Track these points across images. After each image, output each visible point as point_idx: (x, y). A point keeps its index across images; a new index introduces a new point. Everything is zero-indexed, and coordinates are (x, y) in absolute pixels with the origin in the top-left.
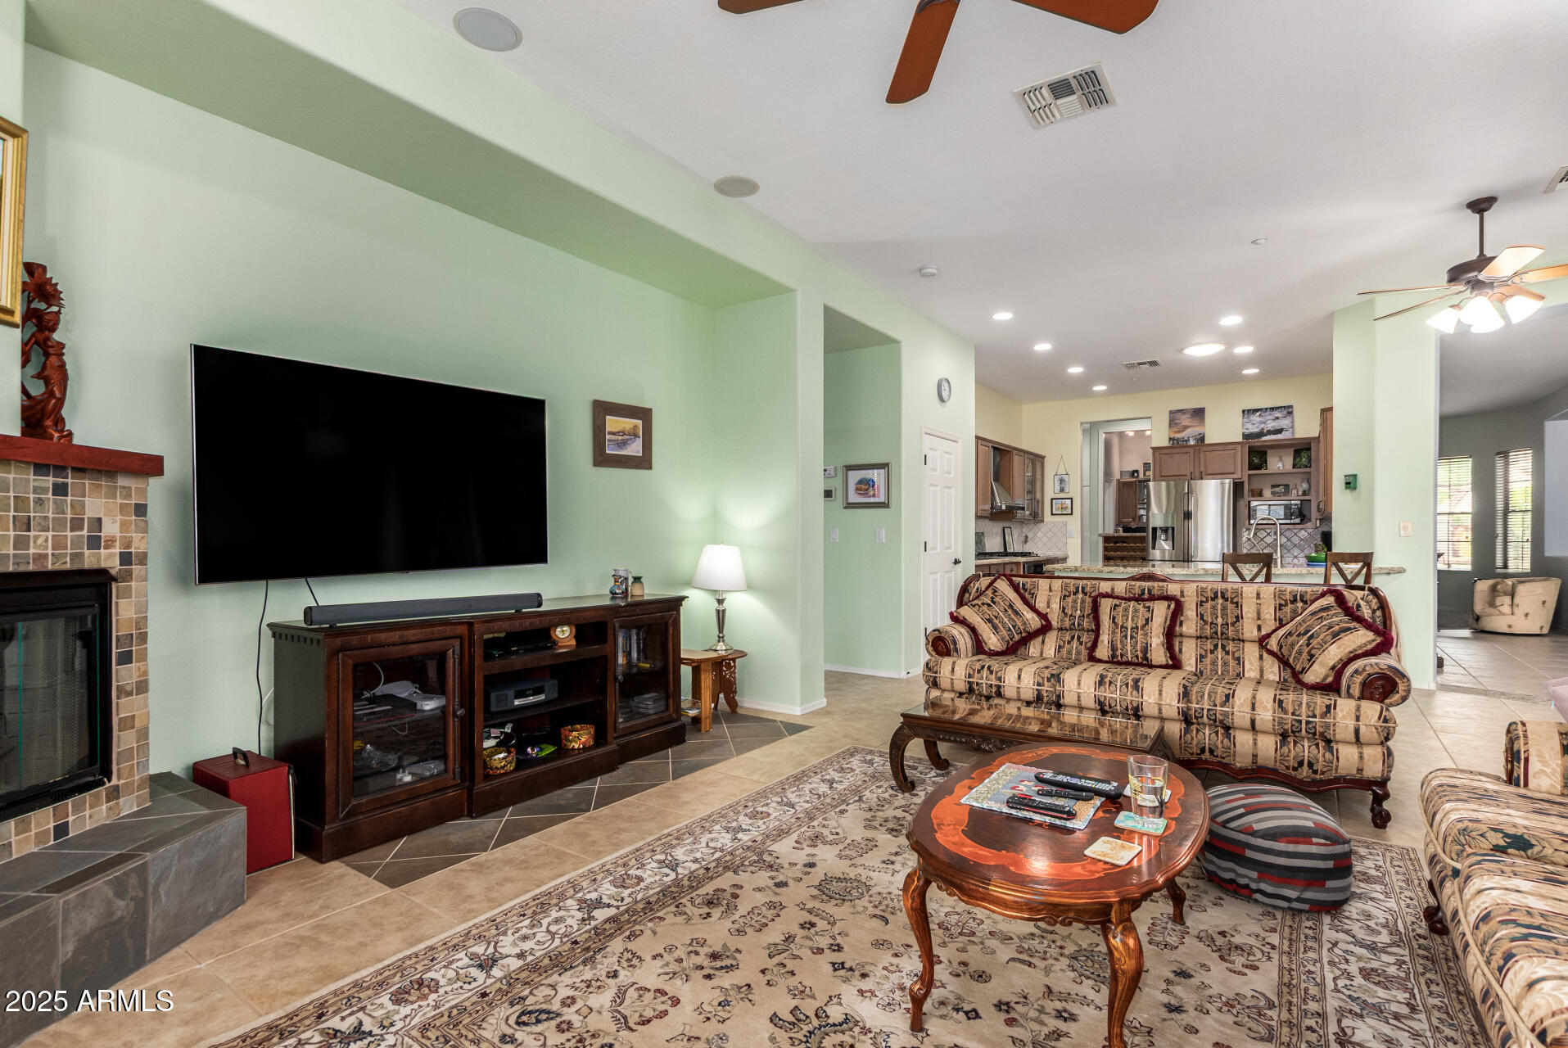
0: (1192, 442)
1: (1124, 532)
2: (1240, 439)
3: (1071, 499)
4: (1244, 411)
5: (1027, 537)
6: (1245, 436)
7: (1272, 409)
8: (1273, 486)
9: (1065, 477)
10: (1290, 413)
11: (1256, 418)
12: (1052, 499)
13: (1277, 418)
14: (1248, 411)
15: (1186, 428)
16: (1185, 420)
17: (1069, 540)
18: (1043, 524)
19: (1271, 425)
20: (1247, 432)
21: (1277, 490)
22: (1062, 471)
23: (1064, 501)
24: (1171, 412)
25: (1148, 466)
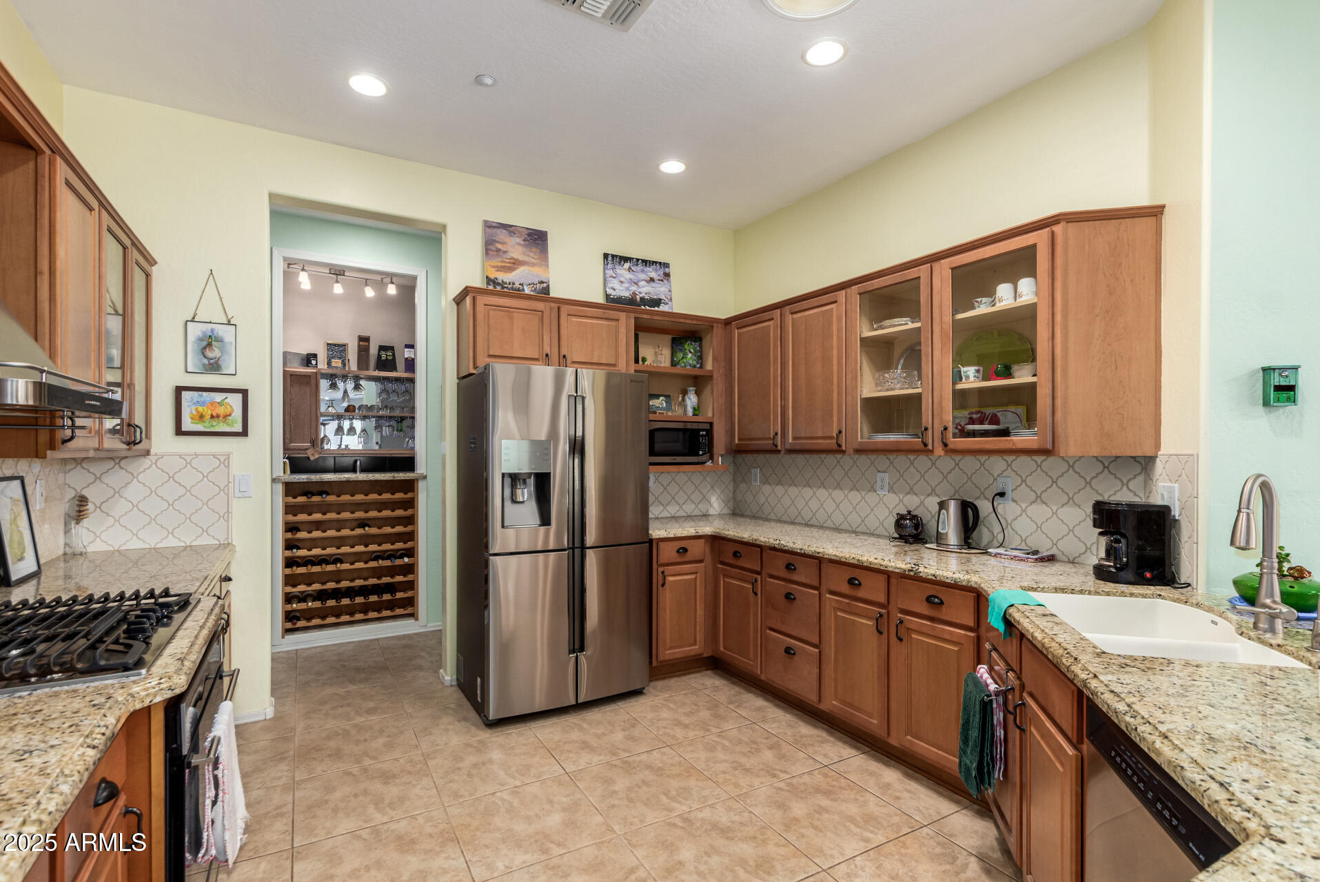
0: (529, 293)
1: (295, 473)
2: (603, 301)
3: (244, 393)
4: (606, 256)
5: (82, 501)
6: (610, 298)
7: (645, 262)
8: (652, 396)
9: (226, 333)
10: (667, 275)
11: (623, 271)
12: (179, 390)
13: (652, 280)
14: (613, 256)
15: (516, 264)
16: (515, 248)
18: (146, 462)
19: (645, 290)
20: (612, 292)
21: (656, 402)
22: (211, 311)
23: (218, 397)
24: (488, 225)
25: (337, 350)
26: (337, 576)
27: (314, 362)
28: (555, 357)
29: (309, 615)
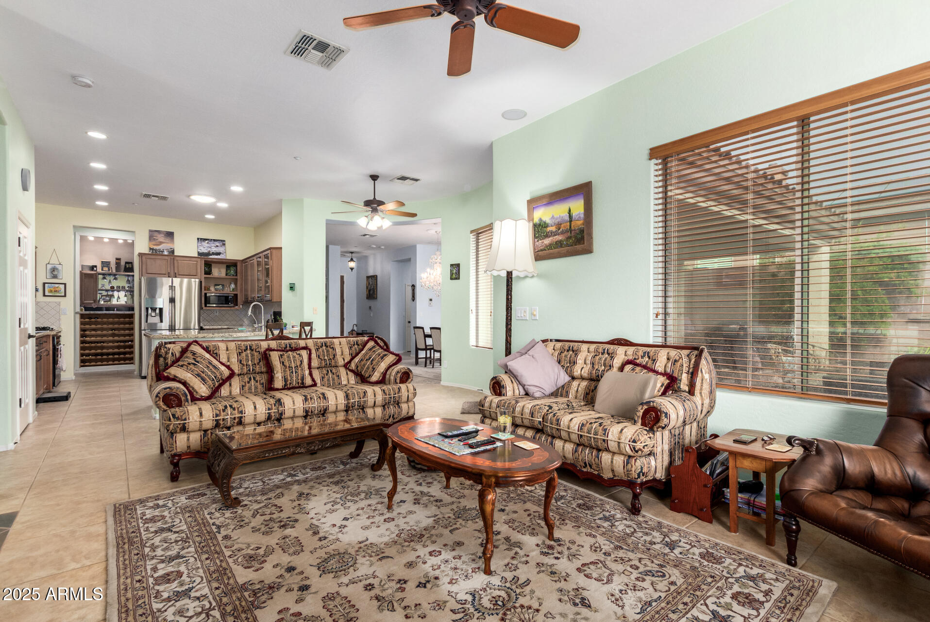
0: (166, 253)
1: (85, 310)
2: (196, 255)
3: (65, 284)
4: (198, 239)
6: (199, 254)
7: (215, 240)
8: (216, 285)
9: (59, 267)
10: (224, 244)
11: (205, 244)
12: (44, 284)
13: (217, 246)
14: (201, 239)
15: (161, 243)
16: (161, 238)
17: (62, 317)
19: (214, 250)
20: (200, 251)
21: (218, 287)
23: (57, 285)
24: (150, 231)
25: (105, 264)
26: (102, 348)
27: (95, 269)
28: (172, 274)
29: (90, 361)
